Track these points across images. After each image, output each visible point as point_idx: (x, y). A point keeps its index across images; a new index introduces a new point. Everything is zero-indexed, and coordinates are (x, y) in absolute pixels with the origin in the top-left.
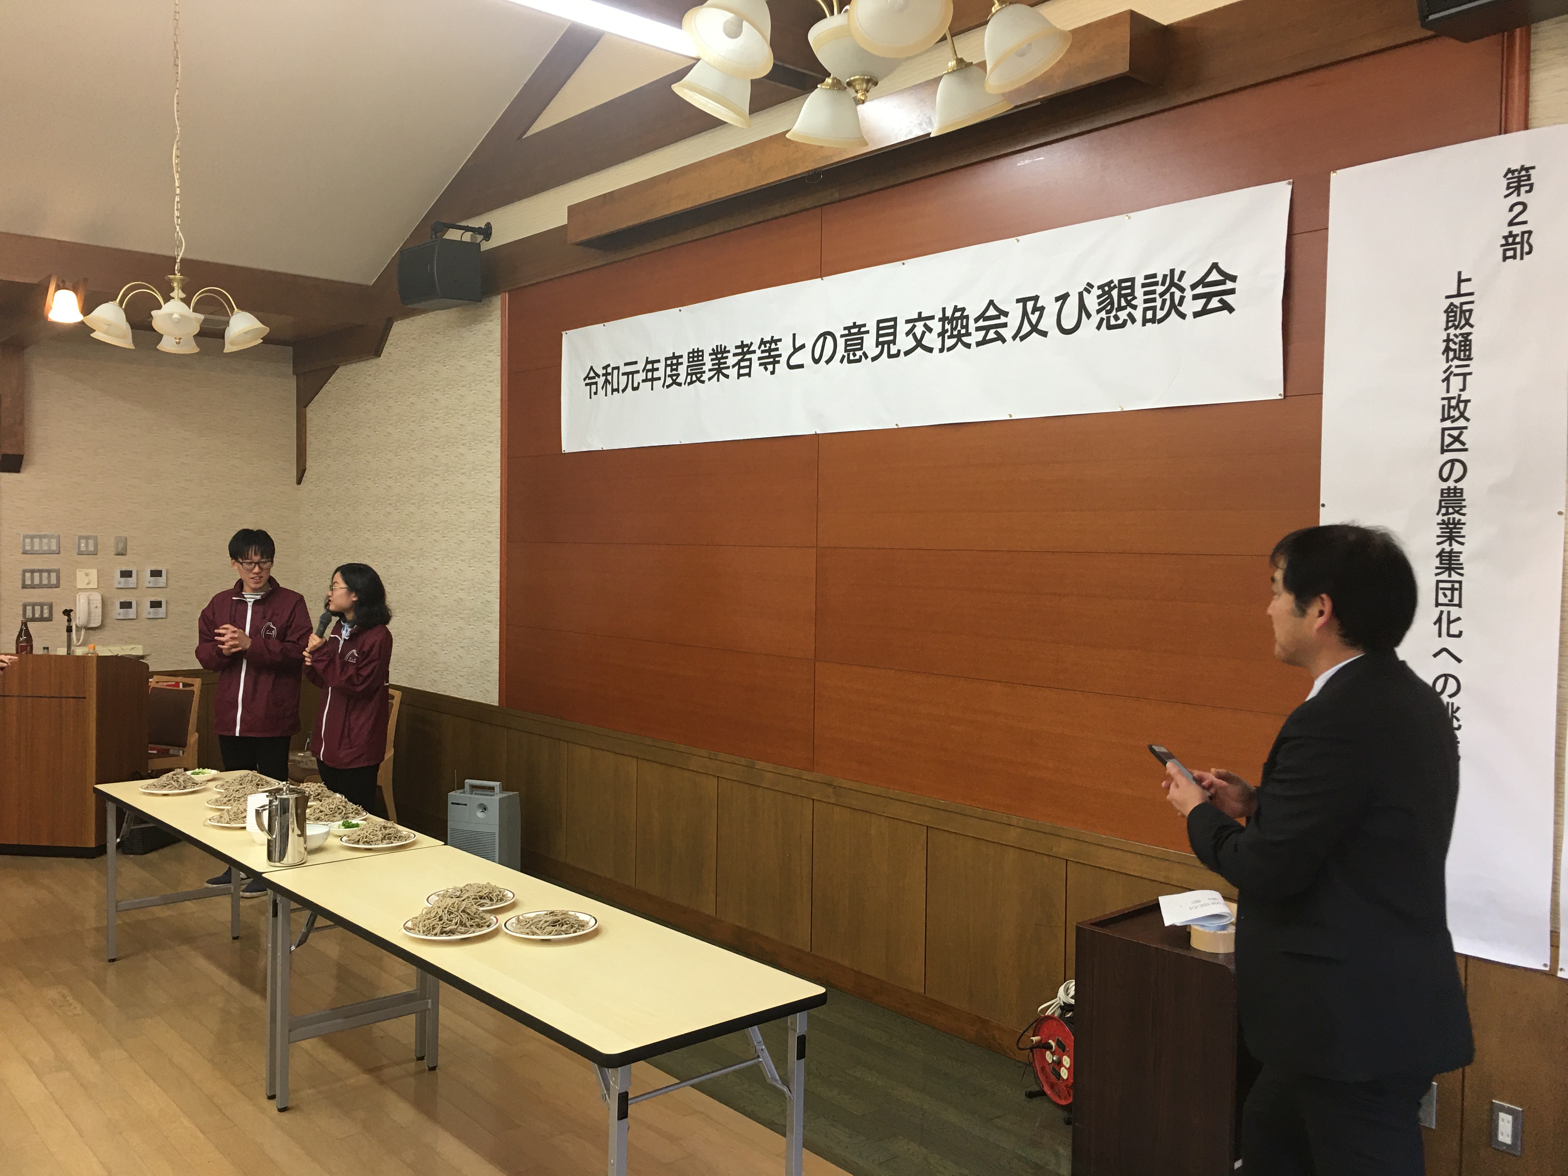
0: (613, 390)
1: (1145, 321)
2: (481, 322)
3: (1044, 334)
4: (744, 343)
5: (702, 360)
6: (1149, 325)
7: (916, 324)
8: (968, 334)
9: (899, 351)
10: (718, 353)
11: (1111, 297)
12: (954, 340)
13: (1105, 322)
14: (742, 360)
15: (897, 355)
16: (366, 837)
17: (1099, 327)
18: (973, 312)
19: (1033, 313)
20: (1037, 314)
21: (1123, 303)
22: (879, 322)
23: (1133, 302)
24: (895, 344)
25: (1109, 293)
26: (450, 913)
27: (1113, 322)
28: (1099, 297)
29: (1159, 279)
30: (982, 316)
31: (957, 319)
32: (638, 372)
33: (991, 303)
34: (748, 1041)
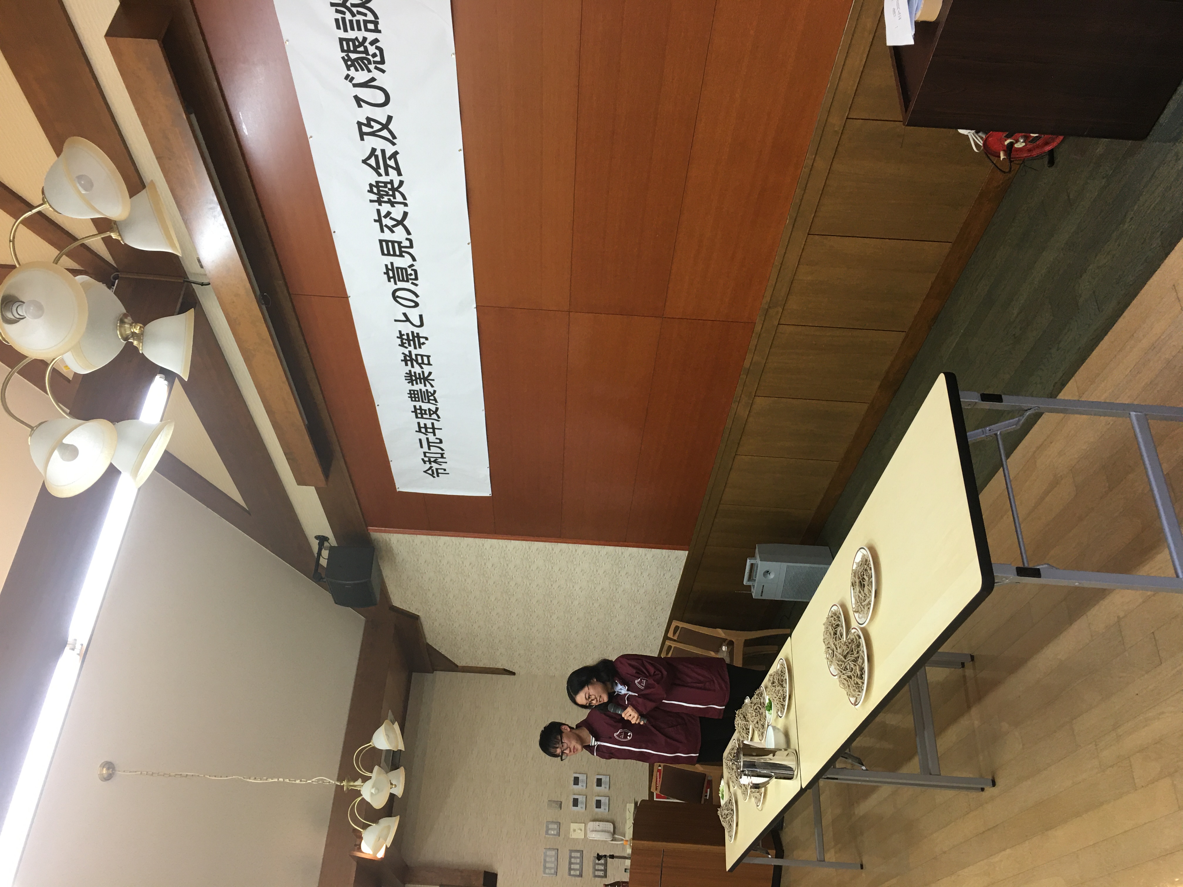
0: (442, 457)
1: (377, 30)
2: (391, 547)
3: (390, 118)
4: (403, 359)
5: (417, 391)
6: (380, 28)
7: (384, 224)
8: (391, 182)
9: (407, 239)
10: (411, 379)
11: (357, 59)
12: (397, 194)
13: (378, 66)
14: (417, 361)
15: (410, 241)
16: (780, 699)
17: (383, 71)
18: (373, 178)
19: (372, 127)
20: (373, 123)
21: (362, 49)
22: (383, 254)
23: (361, 40)
24: (401, 242)
25: (353, 61)
26: (846, 669)
27: (378, 59)
28: (357, 70)
29: (339, 16)
30: (376, 170)
31: (379, 190)
32: (427, 439)
33: (364, 162)
34: (981, 444)
